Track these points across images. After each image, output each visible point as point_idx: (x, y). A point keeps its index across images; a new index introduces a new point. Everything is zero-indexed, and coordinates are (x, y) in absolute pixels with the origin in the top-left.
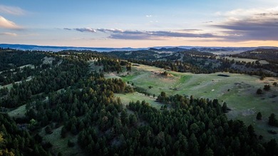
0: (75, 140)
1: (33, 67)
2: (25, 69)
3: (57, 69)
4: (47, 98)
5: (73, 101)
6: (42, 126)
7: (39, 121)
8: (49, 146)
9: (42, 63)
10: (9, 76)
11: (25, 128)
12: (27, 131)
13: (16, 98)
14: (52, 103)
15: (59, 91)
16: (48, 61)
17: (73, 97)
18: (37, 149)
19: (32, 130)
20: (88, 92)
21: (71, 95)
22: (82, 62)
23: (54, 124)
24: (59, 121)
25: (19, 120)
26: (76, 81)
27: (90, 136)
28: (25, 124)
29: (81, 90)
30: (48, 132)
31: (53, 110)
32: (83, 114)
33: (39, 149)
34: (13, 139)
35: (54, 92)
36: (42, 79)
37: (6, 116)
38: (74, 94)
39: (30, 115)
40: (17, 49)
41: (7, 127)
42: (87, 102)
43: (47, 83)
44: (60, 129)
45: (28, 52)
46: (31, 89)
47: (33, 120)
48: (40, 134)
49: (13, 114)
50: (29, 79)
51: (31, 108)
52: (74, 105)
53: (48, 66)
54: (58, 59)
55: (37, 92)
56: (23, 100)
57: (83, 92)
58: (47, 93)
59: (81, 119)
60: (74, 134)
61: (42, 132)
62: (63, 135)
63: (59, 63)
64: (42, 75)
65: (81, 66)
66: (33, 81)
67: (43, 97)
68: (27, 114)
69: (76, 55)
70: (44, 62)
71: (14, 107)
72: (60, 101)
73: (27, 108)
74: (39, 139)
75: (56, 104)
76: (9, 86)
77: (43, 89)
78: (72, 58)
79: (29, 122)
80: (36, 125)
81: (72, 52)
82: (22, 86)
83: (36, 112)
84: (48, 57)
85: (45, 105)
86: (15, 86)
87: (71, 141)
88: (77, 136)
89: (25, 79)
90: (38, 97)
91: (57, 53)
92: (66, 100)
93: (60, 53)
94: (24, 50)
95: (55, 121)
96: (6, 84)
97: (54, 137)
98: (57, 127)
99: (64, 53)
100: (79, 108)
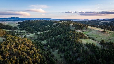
0: (63, 55)
1: (50, 27)
2: (47, 27)
3: (58, 27)
4: (54, 38)
5: (63, 40)
6: (52, 48)
7: (51, 46)
8: (53, 56)
9: (53, 25)
10: (42, 29)
11: (46, 48)
12: (47, 49)
13: (44, 37)
14: (55, 40)
15: (58, 36)
16: (55, 24)
17: (63, 38)
18: (49, 56)
19: (48, 49)
20: (69, 37)
21: (62, 38)
22: (67, 25)
23: (56, 48)
24: (58, 47)
25: (44, 45)
26: (64, 32)
27: (69, 55)
28: (46, 47)
29: (66, 36)
30: (53, 51)
31: (56, 43)
32: (66, 45)
33: (50, 57)
34: (42, 51)
35: (56, 36)
36: (53, 31)
37: (41, 43)
38: (63, 37)
39: (48, 44)
40: (45, 20)
41: (41, 47)
42: (68, 41)
43: (54, 32)
44: (58, 50)
45: (48, 21)
46: (49, 34)
47: (49, 46)
48: (51, 51)
49: (43, 42)
50: (48, 31)
51: (48, 41)
52: (63, 42)
53: (54, 26)
54: (58, 24)
55: (50, 36)
56: (46, 38)
57: (67, 37)
58: (54, 36)
59: (66, 48)
60: (63, 53)
61: (51, 50)
62: (59, 53)
63: (59, 25)
64: (52, 29)
65: (66, 26)
66: (49, 32)
67: (53, 38)
68: (47, 43)
69: (65, 22)
70: (54, 25)
71: (43, 40)
72: (58, 40)
73: (47, 41)
74: (50, 53)
75: (57, 40)
76: (42, 33)
77: (53, 35)
78: (63, 23)
79: (47, 46)
81: (63, 21)
82: (46, 33)
83: (50, 43)
84: (55, 23)
85: (53, 41)
86: (44, 33)
87: (61, 55)
88: (64, 54)
89: (47, 30)
90: (51, 38)
91: (58, 22)
92: (60, 40)
93: (59, 21)
94: (47, 20)
95: (56, 47)
96: (41, 32)
97: (55, 53)
98: (56, 49)
99: (61, 21)
100: (65, 43)
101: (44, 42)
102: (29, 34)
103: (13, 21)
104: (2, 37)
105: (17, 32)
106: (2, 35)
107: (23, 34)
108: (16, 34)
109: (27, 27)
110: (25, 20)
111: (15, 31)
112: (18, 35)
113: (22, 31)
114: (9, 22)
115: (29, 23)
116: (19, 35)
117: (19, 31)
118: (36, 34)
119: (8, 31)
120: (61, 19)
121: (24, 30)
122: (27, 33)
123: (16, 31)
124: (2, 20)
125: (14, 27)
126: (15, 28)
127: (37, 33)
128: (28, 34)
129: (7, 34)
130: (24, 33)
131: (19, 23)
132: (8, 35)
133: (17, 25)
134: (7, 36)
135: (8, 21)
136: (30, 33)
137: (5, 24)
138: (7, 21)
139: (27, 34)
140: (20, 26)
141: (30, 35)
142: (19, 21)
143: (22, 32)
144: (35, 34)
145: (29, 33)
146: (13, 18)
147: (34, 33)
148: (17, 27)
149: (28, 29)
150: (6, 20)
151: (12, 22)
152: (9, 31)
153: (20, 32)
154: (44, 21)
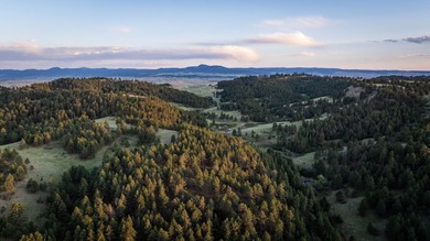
0: (381, 225)
1: (331, 101)
2: (320, 102)
3: (366, 105)
4: (345, 148)
5: (386, 162)
6: (334, 187)
7: (329, 179)
8: (337, 220)
9: (344, 95)
10: (299, 110)
11: (310, 184)
12: (312, 189)
13: (304, 140)
14: (351, 158)
15: (365, 141)
16: (353, 92)
17: (388, 154)
18: (321, 218)
19: (318, 190)
20: (417, 151)
21: (385, 151)
22: (413, 97)
23: (351, 190)
24: (360, 187)
25: (304, 173)
26: (396, 129)
27: (412, 230)
28: (311, 180)
29: (404, 145)
30: (340, 200)
31: (352, 169)
32: (404, 186)
33: (324, 220)
34: (294, 195)
35: (357, 142)
36: (342, 120)
37: (290, 162)
38: (390, 150)
39: (319, 168)
40: (314, 74)
41: (290, 177)
42: (414, 169)
43: (348, 125)
44: (359, 200)
45: (326, 78)
46: (325, 132)
47: (321, 176)
48: (328, 198)
49: (298, 161)
50: (324, 117)
51: (322, 158)
52: (388, 168)
53: (351, 100)
54: (370, 90)
55: (332, 138)
56: (313, 145)
57: (406, 150)
58: (346, 142)
59: (398, 195)
60: (381, 215)
61: (331, 197)
62: (362, 211)
63: (371, 97)
64: (341, 113)
65: (409, 103)
66: (328, 121)
67: (340, 147)
68: (315, 166)
69: (403, 84)
70: (349, 94)
71: (301, 152)
72: (364, 156)
73: (316, 157)
74: (325, 206)
75: (357, 160)
76: (298, 124)
77: (341, 135)
78: (394, 89)
79: (315, 178)
80: (325, 185)
81: (395, 79)
82: (313, 126)
83: (327, 166)
84: (355, 86)
85: (341, 159)
86: (305, 125)
87: (374, 225)
88: (385, 221)
89: (319, 116)
90: (332, 145)
91: (368, 81)
92: (374, 157)
93: (375, 80)
94: (322, 76)
95: (352, 185)
96: (294, 120)
97: (347, 209)
98: (354, 196)
99: (382, 80)
100: (396, 176)
101: (306, 160)
102: (252, 126)
103: (201, 77)
104: (171, 129)
105: (213, 117)
106: (170, 123)
107: (231, 123)
108: (209, 122)
109: (245, 98)
110: (239, 76)
111: (206, 111)
112: (214, 124)
113: (227, 113)
114: (192, 80)
115: (252, 85)
116: (217, 126)
117: (218, 113)
118: (275, 126)
119: (185, 109)
120: (386, 72)
121: (234, 108)
122: (243, 120)
123: (210, 110)
124: (172, 76)
125: (206, 99)
126: (208, 102)
127: (278, 123)
128: (248, 126)
129: (184, 119)
130: (236, 119)
131: (220, 85)
132: (185, 124)
133: (215, 90)
134: (183, 128)
135: (189, 77)
136: (254, 120)
137: (180, 89)
138: (187, 79)
139: (243, 124)
140: (224, 96)
141: (255, 129)
142: (220, 80)
143: (227, 118)
144: (270, 126)
145: (251, 122)
146: (203, 68)
147: (267, 123)
148: (214, 99)
149: (250, 108)
150: (182, 74)
151: (198, 81)
152: (189, 109)
153: (223, 117)
154: (310, 77)
